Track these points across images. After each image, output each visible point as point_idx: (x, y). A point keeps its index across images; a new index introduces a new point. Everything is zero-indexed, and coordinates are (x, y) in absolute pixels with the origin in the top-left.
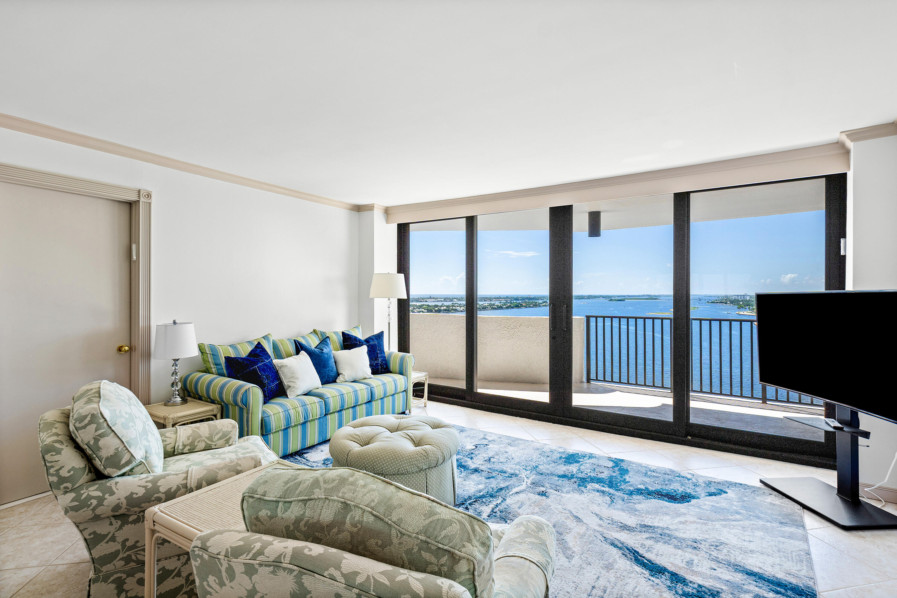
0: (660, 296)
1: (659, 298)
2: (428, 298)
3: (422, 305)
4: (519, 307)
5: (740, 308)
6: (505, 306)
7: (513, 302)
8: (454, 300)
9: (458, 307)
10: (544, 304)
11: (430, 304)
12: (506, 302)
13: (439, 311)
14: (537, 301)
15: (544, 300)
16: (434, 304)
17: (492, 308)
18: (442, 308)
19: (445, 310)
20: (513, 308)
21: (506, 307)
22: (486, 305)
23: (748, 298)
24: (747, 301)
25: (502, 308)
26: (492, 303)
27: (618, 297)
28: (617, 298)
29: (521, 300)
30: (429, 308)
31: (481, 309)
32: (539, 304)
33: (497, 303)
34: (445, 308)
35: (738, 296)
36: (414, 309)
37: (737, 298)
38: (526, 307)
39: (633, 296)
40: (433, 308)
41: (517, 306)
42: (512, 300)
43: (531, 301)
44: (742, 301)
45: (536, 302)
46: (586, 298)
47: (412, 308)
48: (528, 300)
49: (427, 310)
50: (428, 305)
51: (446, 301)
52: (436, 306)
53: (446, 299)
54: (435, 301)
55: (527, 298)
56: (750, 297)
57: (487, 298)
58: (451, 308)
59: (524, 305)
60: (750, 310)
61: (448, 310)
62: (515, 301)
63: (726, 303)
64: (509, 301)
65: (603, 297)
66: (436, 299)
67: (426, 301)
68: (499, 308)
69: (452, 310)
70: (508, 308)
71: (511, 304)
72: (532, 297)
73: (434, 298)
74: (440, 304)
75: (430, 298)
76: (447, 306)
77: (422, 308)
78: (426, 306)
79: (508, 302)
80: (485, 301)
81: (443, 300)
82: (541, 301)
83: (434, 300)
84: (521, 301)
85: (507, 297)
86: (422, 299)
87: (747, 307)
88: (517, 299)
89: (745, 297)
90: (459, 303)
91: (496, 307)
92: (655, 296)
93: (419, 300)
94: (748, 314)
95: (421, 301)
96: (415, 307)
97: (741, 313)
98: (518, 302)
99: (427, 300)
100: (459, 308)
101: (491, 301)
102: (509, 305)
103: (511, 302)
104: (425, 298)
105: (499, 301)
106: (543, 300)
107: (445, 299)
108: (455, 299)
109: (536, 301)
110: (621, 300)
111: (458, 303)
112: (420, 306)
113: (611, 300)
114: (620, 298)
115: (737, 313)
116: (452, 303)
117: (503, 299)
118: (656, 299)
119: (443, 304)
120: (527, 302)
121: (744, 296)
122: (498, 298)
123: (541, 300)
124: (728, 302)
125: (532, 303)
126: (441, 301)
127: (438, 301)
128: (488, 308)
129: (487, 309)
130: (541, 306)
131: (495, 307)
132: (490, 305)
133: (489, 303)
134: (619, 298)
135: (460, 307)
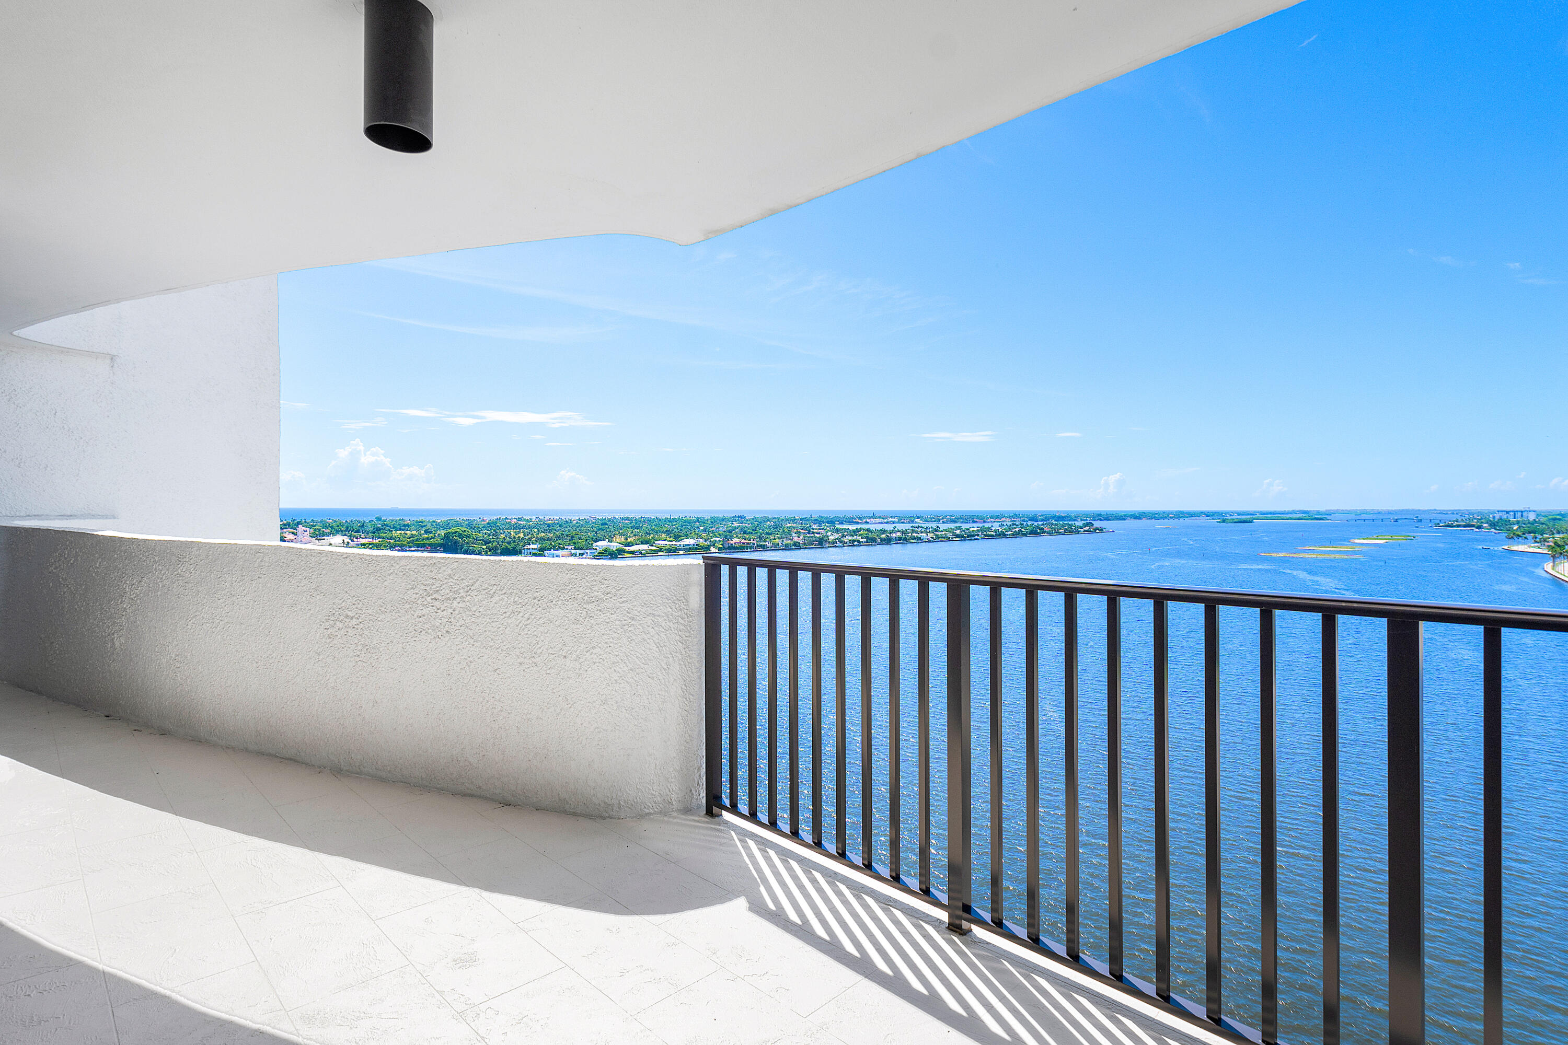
0: (1329, 513)
1: (1328, 517)
2: (870, 517)
3: (858, 530)
4: (1039, 533)
5: (1512, 537)
6: (1011, 533)
7: (1025, 523)
8: (916, 520)
9: (922, 533)
10: (1087, 528)
11: (872, 527)
12: (1013, 524)
13: (888, 542)
14: (1073, 522)
15: (1087, 520)
16: (879, 527)
17: (985, 536)
18: (894, 535)
19: (900, 539)
20: (1025, 535)
21: (1013, 535)
22: (975, 529)
24: (1529, 523)
25: (1006, 535)
26: (986, 525)
27: (1239, 514)
28: (1236, 517)
29: (1042, 520)
30: (870, 535)
31: (965, 537)
32: (1077, 528)
33: (996, 526)
34: (899, 534)
35: (1507, 512)
36: (843, 536)
37: (1505, 516)
38: (1050, 534)
39: (1271, 513)
40: (878, 536)
41: (1034, 533)
42: (1024, 521)
43: (1061, 523)
44: (1518, 522)
45: (1071, 525)
46: (1171, 518)
47: (840, 534)
48: (1055, 521)
49: (867, 538)
50: (868, 530)
51: (903, 523)
52: (884, 531)
53: (902, 518)
54: (881, 523)
55: (1054, 517)
56: (1538, 515)
57: (977, 517)
58: (910, 534)
59: (1046, 529)
61: (905, 539)
62: (1029, 523)
63: (1479, 527)
64: (1017, 523)
65: (1208, 515)
66: (884, 518)
67: (867, 523)
68: (1000, 535)
69: (912, 539)
70: (1015, 535)
71: (1022, 528)
72: (1064, 515)
73: (879, 517)
74: (889, 527)
75: (874, 516)
76: (903, 532)
77: (857, 535)
78: (865, 532)
79: (1015, 524)
80: (974, 522)
81: (896, 520)
82: (1080, 523)
83: (881, 520)
84: (1040, 523)
85: (1016, 515)
86: (860, 518)
88: (1034, 519)
89: (1525, 514)
90: (925, 526)
91: (994, 534)
92: (1318, 513)
93: (854, 521)
94: (1531, 550)
95: (857, 523)
96: (846, 534)
97: (1515, 548)
98: (1036, 524)
99: (868, 520)
100: (925, 535)
101: (984, 522)
102: (1017, 530)
103: (1023, 524)
104: (865, 518)
105: (1000, 522)
106: (1084, 520)
107: (900, 519)
108: (918, 518)
109: (1070, 523)
110: (1244, 522)
111: (923, 525)
112: (854, 531)
113: (1224, 521)
114: (1243, 517)
115: (1506, 547)
116: (912, 525)
117: (1008, 519)
119: (895, 527)
120: (1052, 524)
121: (1522, 512)
122: (998, 517)
123: (1081, 520)
124: (1485, 525)
125: (1063, 526)
126: (894, 522)
127: (887, 523)
128: (978, 535)
129: (976, 537)
130: (1080, 531)
131: (992, 533)
132: (982, 530)
133: (981, 525)
134: (1239, 517)
135: (927, 533)
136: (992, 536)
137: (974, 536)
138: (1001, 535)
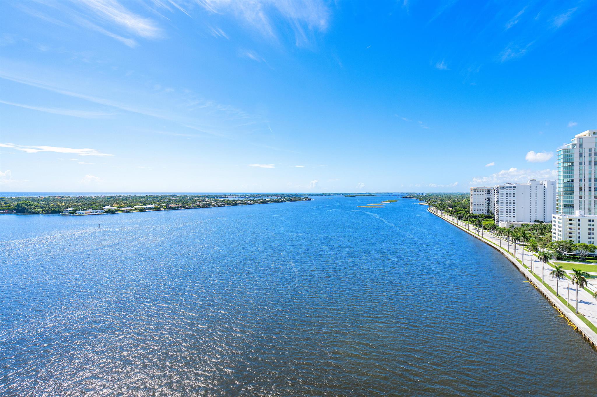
0: (376, 194)
2: (229, 196)
3: (224, 200)
5: (420, 201)
8: (247, 196)
9: (248, 201)
10: (306, 199)
11: (230, 199)
12: (281, 198)
13: (235, 204)
15: (306, 196)
16: (232, 199)
17: (272, 202)
18: (238, 202)
19: (240, 203)
20: (285, 201)
21: (281, 201)
22: (268, 199)
23: (425, 195)
25: (279, 202)
26: (272, 198)
27: (352, 194)
28: (351, 195)
29: (291, 196)
30: (229, 202)
31: (264, 202)
32: (303, 199)
33: (275, 198)
34: (240, 202)
35: (419, 193)
36: (218, 203)
38: (294, 201)
39: (360, 194)
40: (232, 202)
41: (289, 200)
42: (285, 196)
43: (297, 197)
44: (422, 196)
46: (332, 195)
49: (227, 203)
50: (228, 200)
52: (234, 201)
53: (241, 196)
55: (295, 195)
57: (269, 195)
59: (293, 199)
60: (426, 202)
61: (242, 204)
63: (413, 198)
65: (343, 194)
66: (234, 196)
67: (227, 197)
69: (245, 203)
70: (282, 202)
72: (298, 194)
73: (233, 195)
74: (236, 199)
75: (230, 195)
76: (241, 201)
77: (223, 202)
80: (268, 197)
81: (239, 196)
82: (304, 197)
85: (282, 194)
86: (225, 196)
87: (424, 200)
88: (288, 196)
94: (425, 204)
95: (224, 198)
96: (219, 202)
97: (421, 204)
98: (289, 197)
99: (228, 196)
100: (249, 202)
102: (283, 200)
103: (284, 198)
104: (227, 195)
105: (277, 197)
107: (240, 196)
108: (247, 195)
109: (300, 197)
110: (353, 196)
112: (222, 201)
113: (347, 196)
114: (353, 195)
116: (245, 198)
117: (279, 196)
118: (374, 195)
119: (238, 199)
120: (295, 198)
121: (423, 193)
122: (276, 195)
123: (304, 196)
124: (414, 197)
126: (238, 197)
127: (236, 197)
128: (269, 202)
132: (271, 200)
133: (270, 198)
135: (250, 201)
136: (274, 202)
137: (267, 202)
138: (277, 202)
